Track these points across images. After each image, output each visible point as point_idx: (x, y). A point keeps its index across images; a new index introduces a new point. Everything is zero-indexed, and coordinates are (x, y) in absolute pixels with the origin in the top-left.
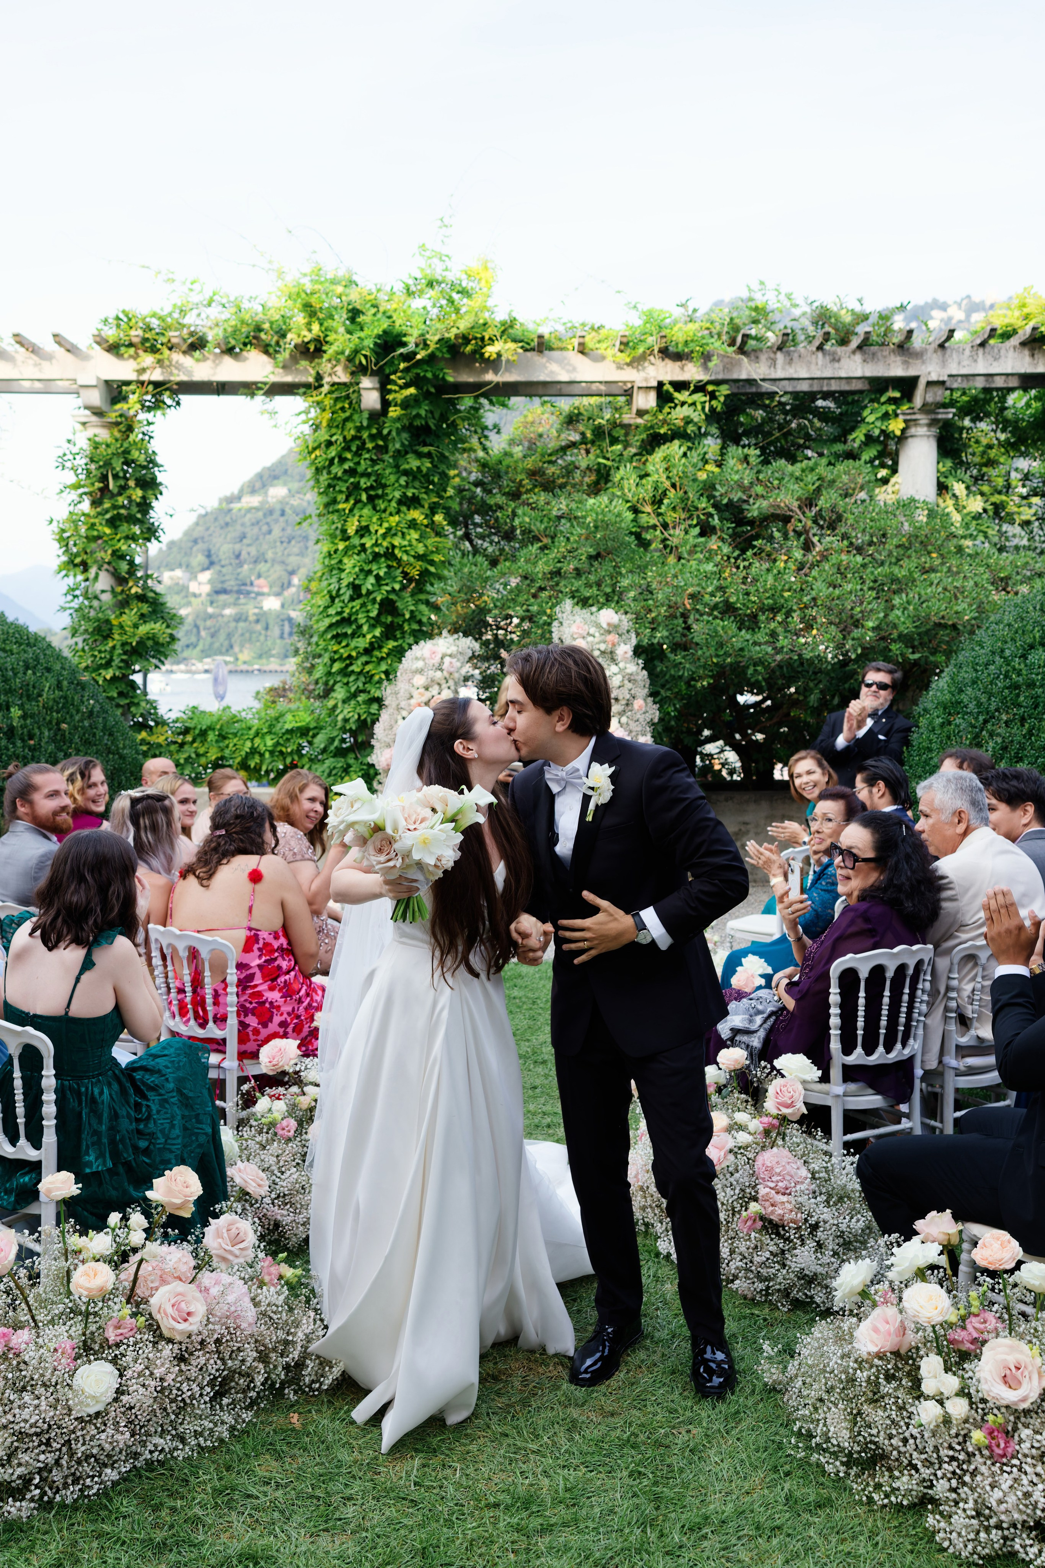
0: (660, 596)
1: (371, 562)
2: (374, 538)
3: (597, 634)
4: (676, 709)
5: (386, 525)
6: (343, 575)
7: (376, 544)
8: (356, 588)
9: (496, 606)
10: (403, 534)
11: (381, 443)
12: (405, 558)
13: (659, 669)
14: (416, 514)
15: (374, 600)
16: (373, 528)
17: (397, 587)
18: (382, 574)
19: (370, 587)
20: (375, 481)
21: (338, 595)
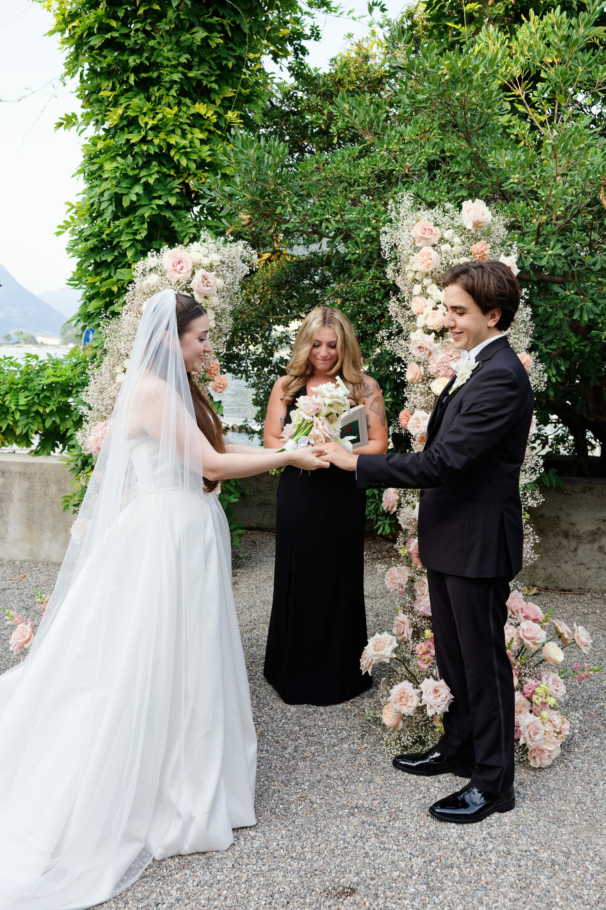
0: (553, 192)
1: (141, 168)
2: (143, 133)
3: (457, 240)
4: (559, 373)
5: (160, 116)
6: (105, 185)
7: (144, 140)
8: (117, 199)
9: (294, 211)
10: (184, 132)
11: (157, 7)
12: (184, 162)
13: (540, 310)
14: (200, 108)
15: (143, 216)
16: (142, 121)
17: (173, 201)
18: (151, 181)
19: (134, 198)
20: (147, 59)
21: (100, 214)
